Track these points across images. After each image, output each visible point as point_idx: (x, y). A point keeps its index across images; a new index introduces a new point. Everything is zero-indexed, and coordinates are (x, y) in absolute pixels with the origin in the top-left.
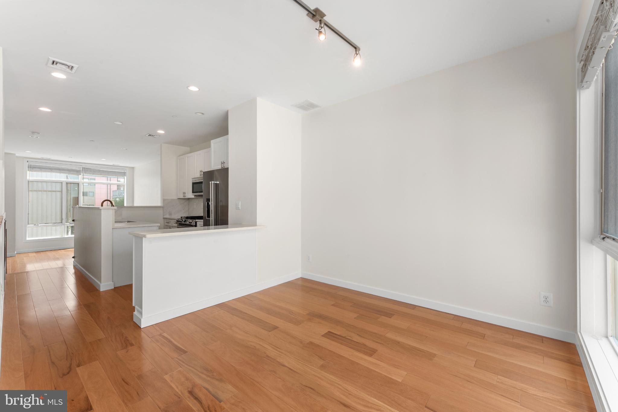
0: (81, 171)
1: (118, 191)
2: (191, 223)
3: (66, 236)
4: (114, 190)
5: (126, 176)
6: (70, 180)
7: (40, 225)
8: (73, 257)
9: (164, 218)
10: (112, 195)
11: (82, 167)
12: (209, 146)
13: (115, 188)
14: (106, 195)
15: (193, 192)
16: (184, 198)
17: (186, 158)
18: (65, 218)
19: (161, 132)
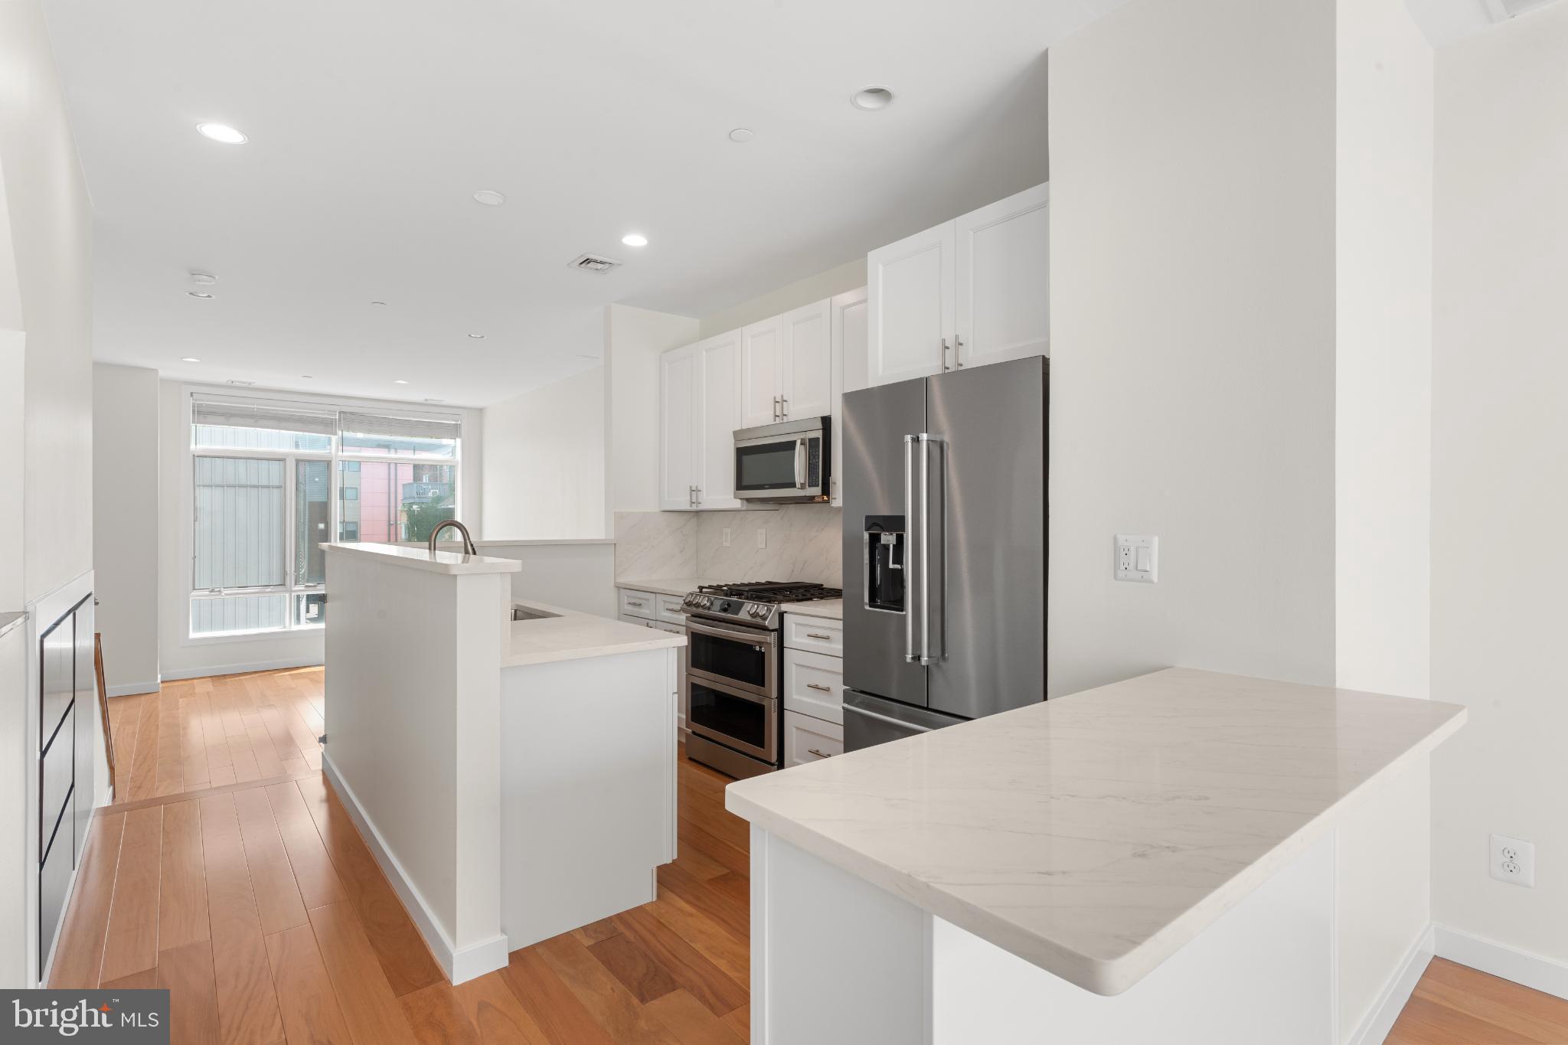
0: (336, 425)
1: (415, 485)
2: (764, 618)
3: (295, 628)
4: (405, 482)
5: (460, 437)
6: (304, 451)
7: (225, 592)
8: (323, 740)
9: (619, 587)
10: (400, 497)
11: (338, 409)
12: (860, 280)
13: (406, 475)
14: (387, 495)
15: (740, 485)
16: (694, 508)
17: (704, 353)
18: (293, 569)
19: (635, 240)
